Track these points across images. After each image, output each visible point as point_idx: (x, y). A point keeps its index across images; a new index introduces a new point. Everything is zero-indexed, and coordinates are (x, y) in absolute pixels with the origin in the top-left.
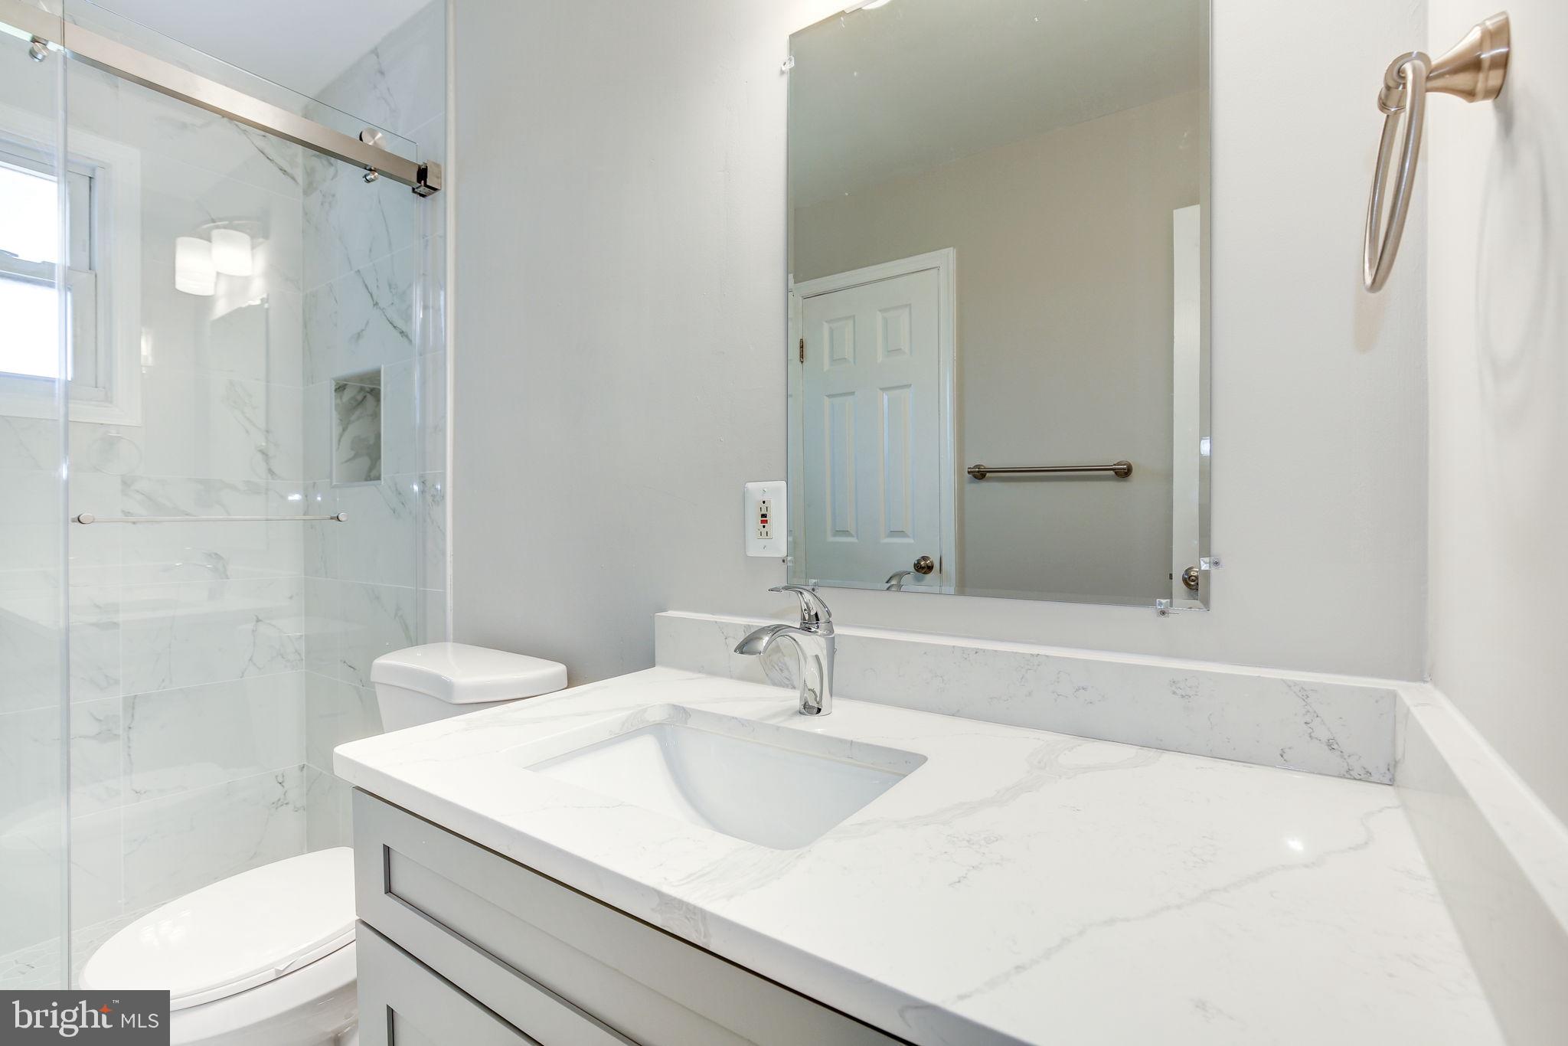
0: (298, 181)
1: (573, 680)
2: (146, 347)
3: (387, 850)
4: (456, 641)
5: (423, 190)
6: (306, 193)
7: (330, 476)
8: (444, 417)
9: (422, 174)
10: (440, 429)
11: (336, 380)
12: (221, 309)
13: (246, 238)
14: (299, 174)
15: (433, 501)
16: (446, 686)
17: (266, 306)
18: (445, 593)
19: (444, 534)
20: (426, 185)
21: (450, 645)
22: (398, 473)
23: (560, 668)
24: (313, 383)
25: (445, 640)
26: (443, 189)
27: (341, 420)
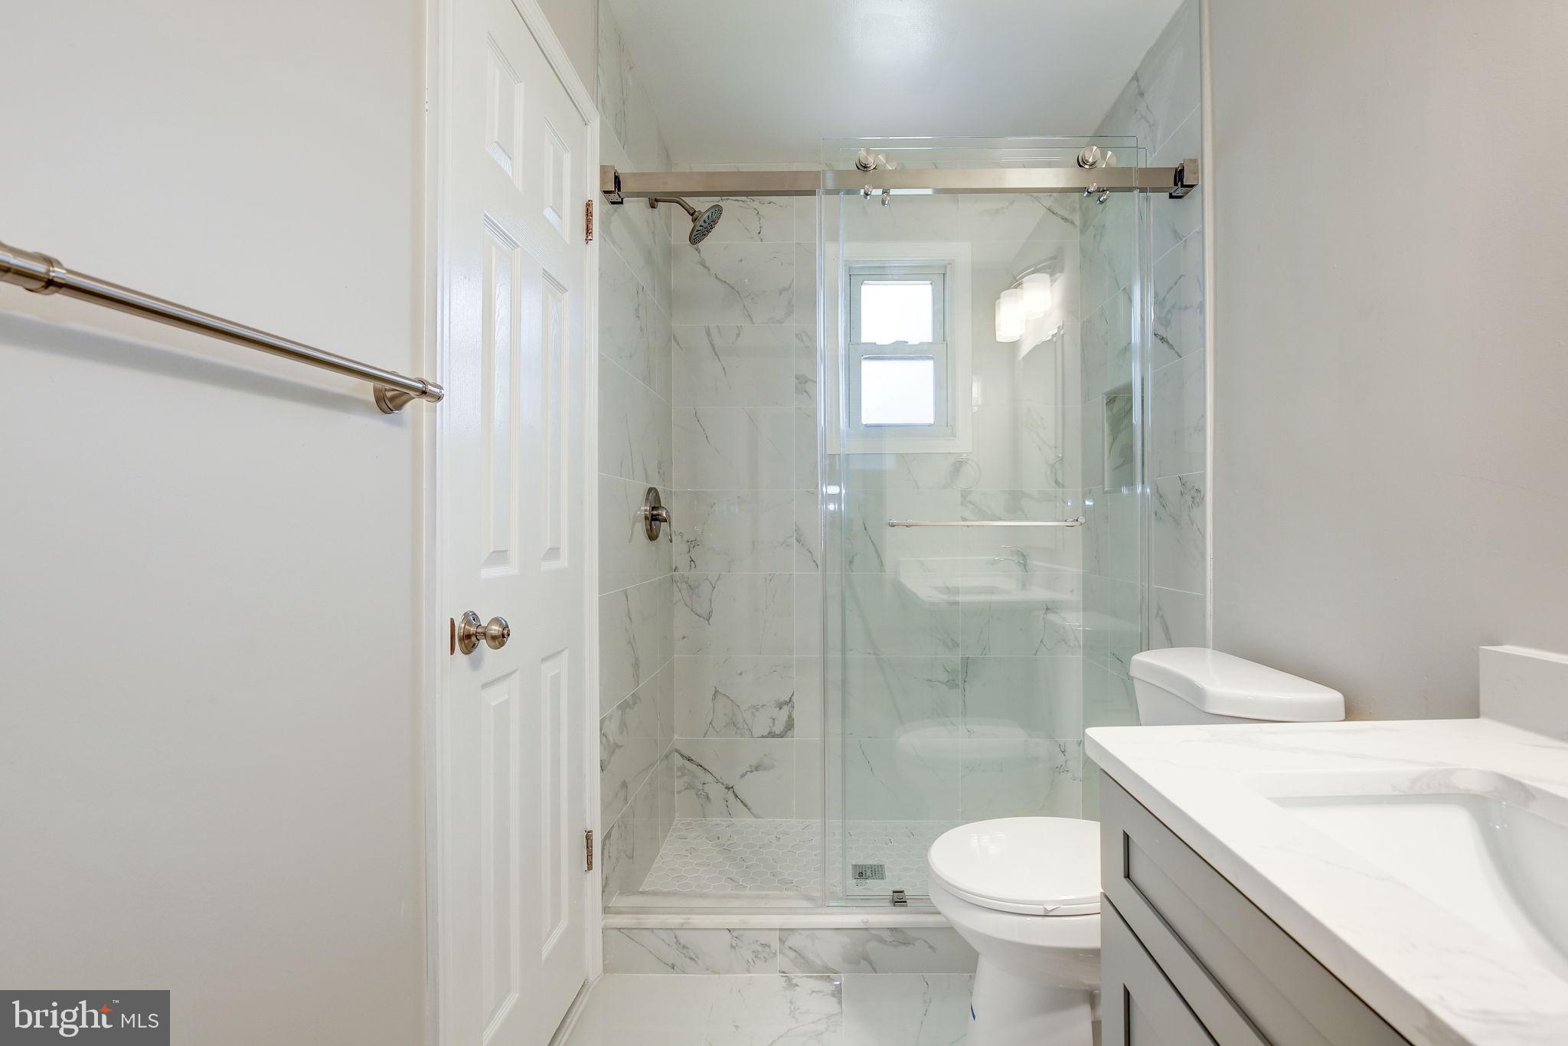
0: (1076, 223)
1: (1351, 713)
2: (976, 389)
3: (1127, 837)
4: (1214, 649)
5: (1180, 191)
6: (1082, 232)
7: (1103, 483)
8: (1204, 416)
9: (1179, 175)
10: (1202, 430)
11: (1106, 394)
12: (1025, 350)
13: (1046, 276)
14: (1077, 218)
15: (1193, 502)
16: (1198, 693)
17: (1062, 332)
18: (1205, 597)
19: (1204, 537)
20: (1183, 186)
21: (1209, 651)
22: (1160, 476)
23: (1335, 697)
24: (1089, 400)
25: (1204, 645)
26: (1200, 183)
27: (1111, 430)
